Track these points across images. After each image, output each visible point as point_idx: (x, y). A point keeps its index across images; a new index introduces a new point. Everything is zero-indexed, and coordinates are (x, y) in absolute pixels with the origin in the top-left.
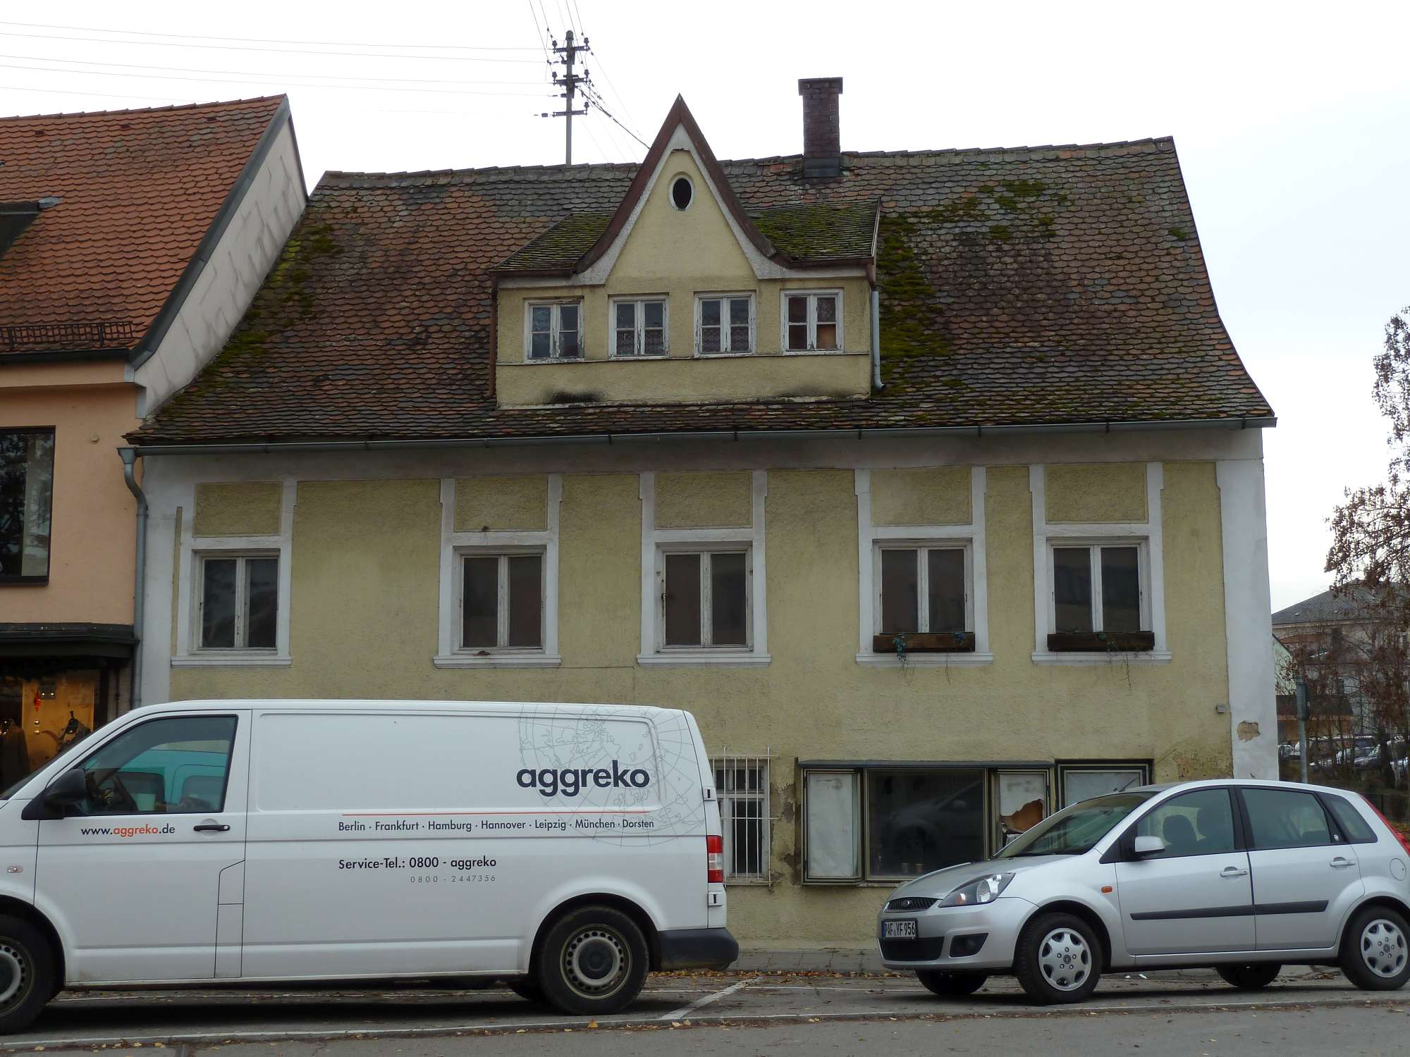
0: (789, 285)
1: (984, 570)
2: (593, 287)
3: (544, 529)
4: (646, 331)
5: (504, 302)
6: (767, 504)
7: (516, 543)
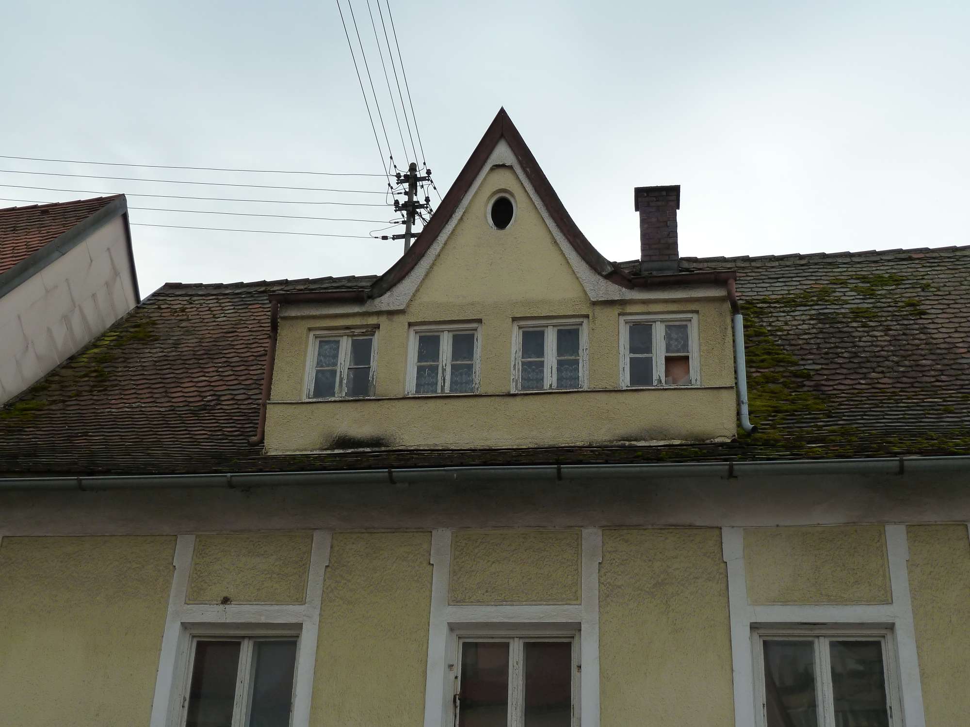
0: (629, 309)
1: (916, 671)
2: (391, 313)
3: (301, 601)
4: (453, 366)
5: (286, 333)
6: (603, 571)
7: (263, 620)
